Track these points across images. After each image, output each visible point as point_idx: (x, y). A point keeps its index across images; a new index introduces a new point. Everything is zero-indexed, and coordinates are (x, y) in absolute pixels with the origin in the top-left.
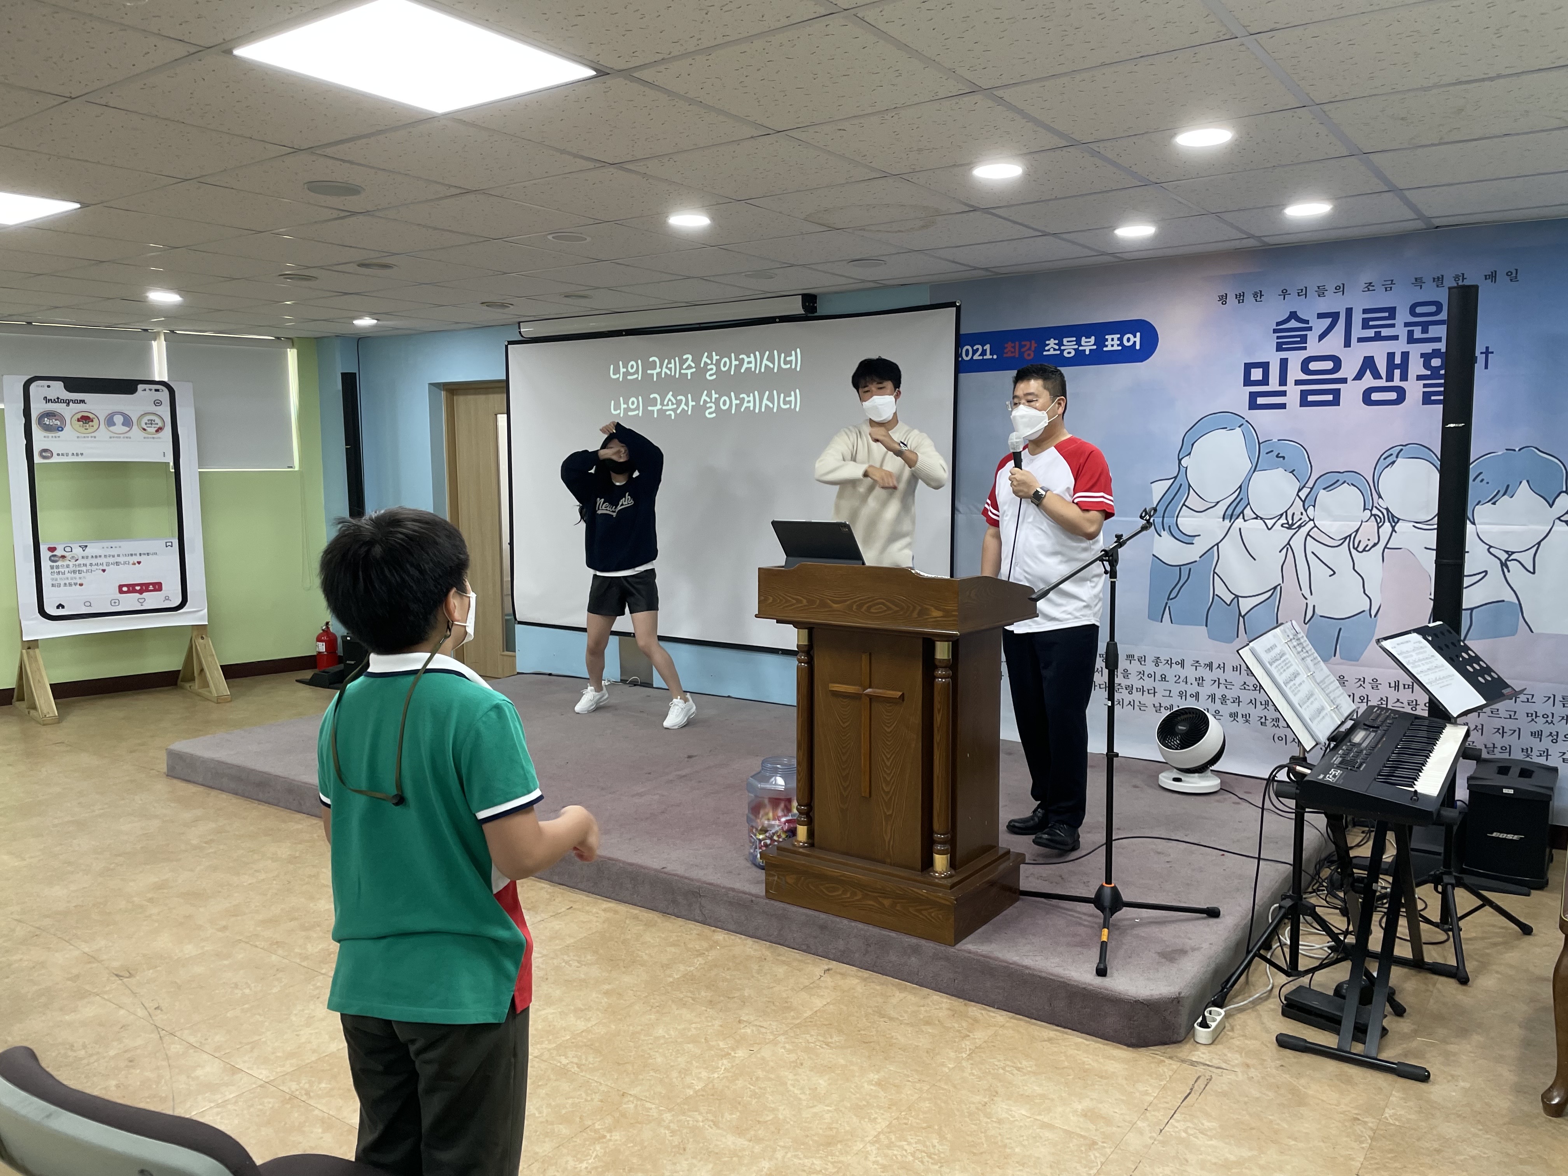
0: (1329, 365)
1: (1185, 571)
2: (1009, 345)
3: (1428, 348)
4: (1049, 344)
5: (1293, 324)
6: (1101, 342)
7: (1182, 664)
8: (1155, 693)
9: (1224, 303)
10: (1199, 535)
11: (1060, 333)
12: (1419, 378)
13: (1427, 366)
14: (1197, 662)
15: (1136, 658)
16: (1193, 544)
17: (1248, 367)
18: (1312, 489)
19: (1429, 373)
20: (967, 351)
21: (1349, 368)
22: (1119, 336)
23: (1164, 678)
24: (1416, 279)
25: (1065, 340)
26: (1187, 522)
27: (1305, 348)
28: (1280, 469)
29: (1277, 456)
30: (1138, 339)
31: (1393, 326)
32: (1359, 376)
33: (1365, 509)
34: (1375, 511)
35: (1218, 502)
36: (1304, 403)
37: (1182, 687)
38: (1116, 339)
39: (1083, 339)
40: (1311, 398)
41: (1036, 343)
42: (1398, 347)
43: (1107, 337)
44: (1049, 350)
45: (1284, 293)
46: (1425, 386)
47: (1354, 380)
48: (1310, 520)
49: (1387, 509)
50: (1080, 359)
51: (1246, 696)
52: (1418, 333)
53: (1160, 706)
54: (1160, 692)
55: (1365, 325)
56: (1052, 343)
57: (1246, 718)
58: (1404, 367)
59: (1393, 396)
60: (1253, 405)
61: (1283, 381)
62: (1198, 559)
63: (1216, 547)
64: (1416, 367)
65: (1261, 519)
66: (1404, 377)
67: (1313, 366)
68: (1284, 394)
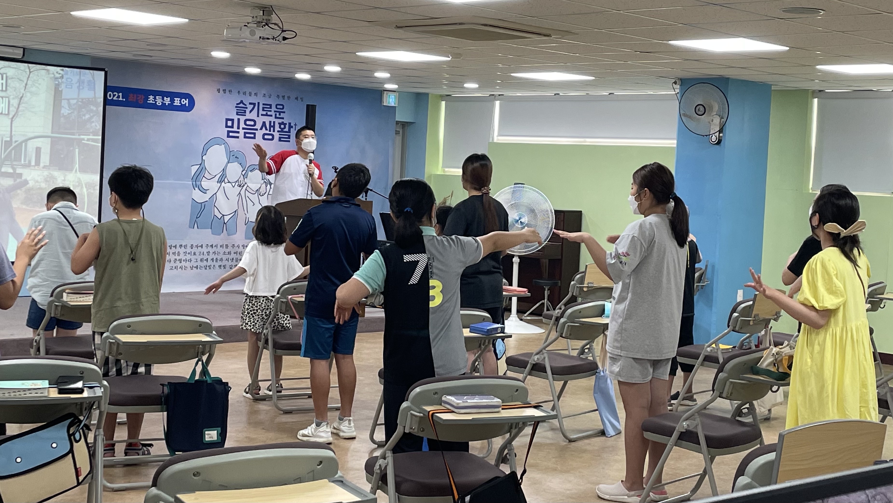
0: (252, 123)
1: (203, 204)
2: (131, 95)
3: (280, 121)
4: (150, 98)
5: (241, 105)
6: (172, 101)
7: (202, 246)
8: (191, 261)
9: (219, 92)
10: (209, 190)
11: (156, 93)
12: (278, 131)
13: (280, 127)
14: (208, 245)
15: (183, 246)
16: (206, 193)
17: (227, 120)
18: (246, 171)
19: (280, 130)
20: (110, 94)
21: (258, 126)
22: (180, 99)
23: (195, 254)
24: (278, 95)
25: (157, 97)
26: (205, 184)
27: (245, 115)
28: (236, 163)
29: (236, 157)
30: (187, 102)
31: (271, 111)
32: (261, 129)
33: (262, 179)
34: (265, 180)
35: (216, 176)
36: (245, 137)
37: (202, 256)
38: (178, 100)
39: (165, 97)
40: (247, 135)
41: (144, 96)
42: (272, 119)
43: (175, 99)
44: (150, 101)
45: (239, 92)
46: (280, 135)
47: (260, 129)
48: (246, 183)
49: (268, 180)
50: (164, 107)
51: (224, 257)
52: (278, 116)
53: (193, 267)
54: (193, 260)
55: (263, 110)
56: (151, 97)
57: (224, 267)
58: (274, 127)
59: (270, 137)
60: (228, 136)
61: (238, 128)
62: (208, 200)
63: (215, 195)
64: (277, 128)
65: (230, 183)
66: (274, 131)
67: (248, 123)
68: (238, 132)
